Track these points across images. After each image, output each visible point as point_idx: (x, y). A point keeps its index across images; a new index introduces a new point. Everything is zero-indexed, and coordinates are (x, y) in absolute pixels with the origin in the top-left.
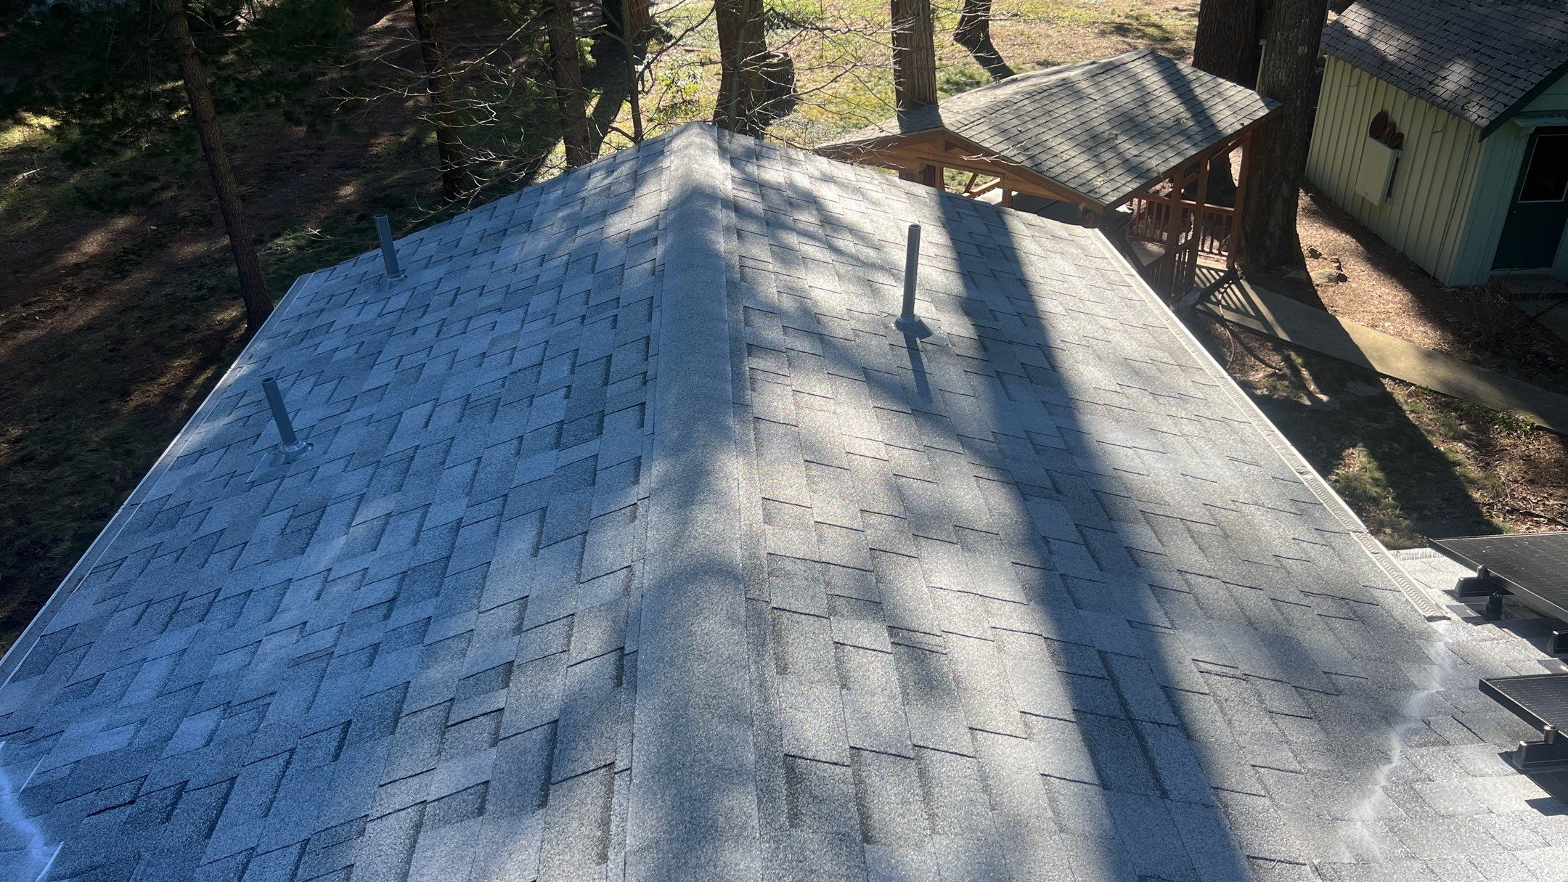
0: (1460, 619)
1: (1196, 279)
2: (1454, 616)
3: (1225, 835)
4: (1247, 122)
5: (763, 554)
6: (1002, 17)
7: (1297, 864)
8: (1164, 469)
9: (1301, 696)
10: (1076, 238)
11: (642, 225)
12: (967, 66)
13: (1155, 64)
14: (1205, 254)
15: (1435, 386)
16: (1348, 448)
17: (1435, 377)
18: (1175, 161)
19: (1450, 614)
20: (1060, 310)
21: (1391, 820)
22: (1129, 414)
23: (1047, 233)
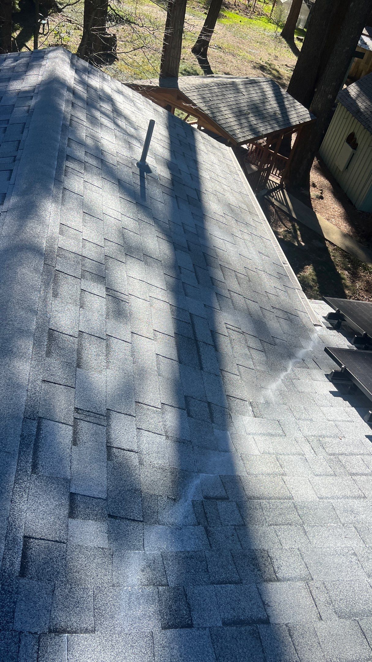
0: (325, 327)
1: (267, 184)
2: (324, 326)
3: (221, 387)
4: (302, 122)
5: (56, 247)
6: (214, 47)
7: (244, 400)
8: (233, 251)
9: (262, 343)
10: (222, 149)
11: (27, 89)
12: (195, 66)
13: (272, 86)
14: (273, 175)
15: (344, 248)
16: (307, 265)
17: (344, 244)
18: (270, 131)
19: (323, 325)
20: (208, 177)
21: (281, 391)
22: (225, 226)
23: (210, 144)
